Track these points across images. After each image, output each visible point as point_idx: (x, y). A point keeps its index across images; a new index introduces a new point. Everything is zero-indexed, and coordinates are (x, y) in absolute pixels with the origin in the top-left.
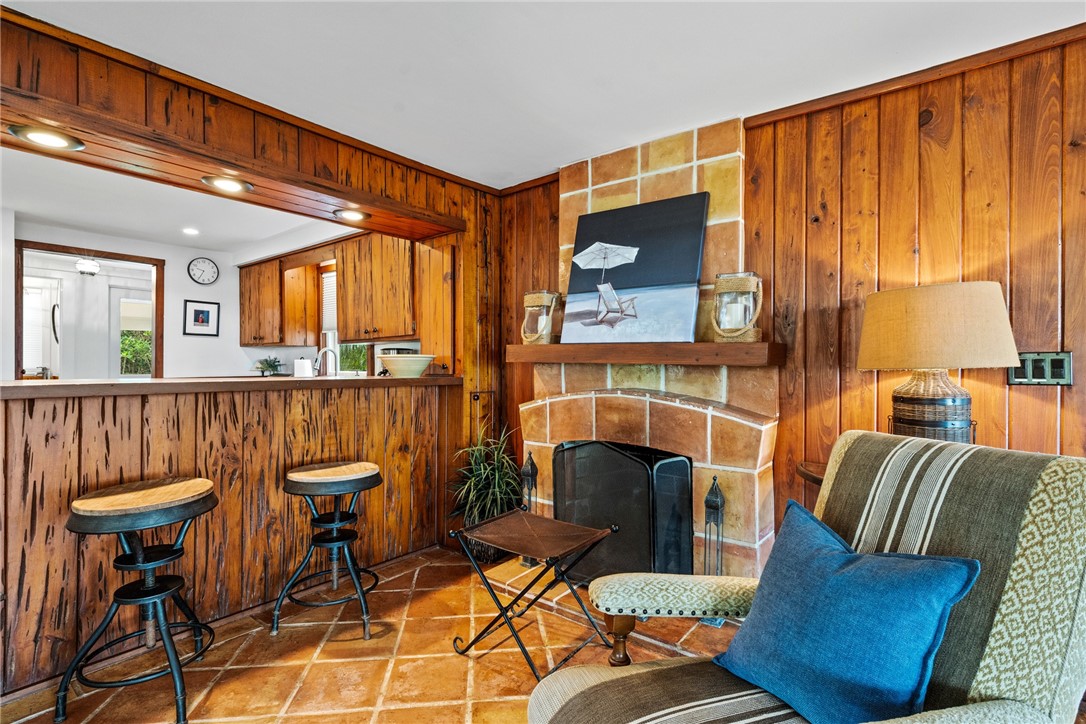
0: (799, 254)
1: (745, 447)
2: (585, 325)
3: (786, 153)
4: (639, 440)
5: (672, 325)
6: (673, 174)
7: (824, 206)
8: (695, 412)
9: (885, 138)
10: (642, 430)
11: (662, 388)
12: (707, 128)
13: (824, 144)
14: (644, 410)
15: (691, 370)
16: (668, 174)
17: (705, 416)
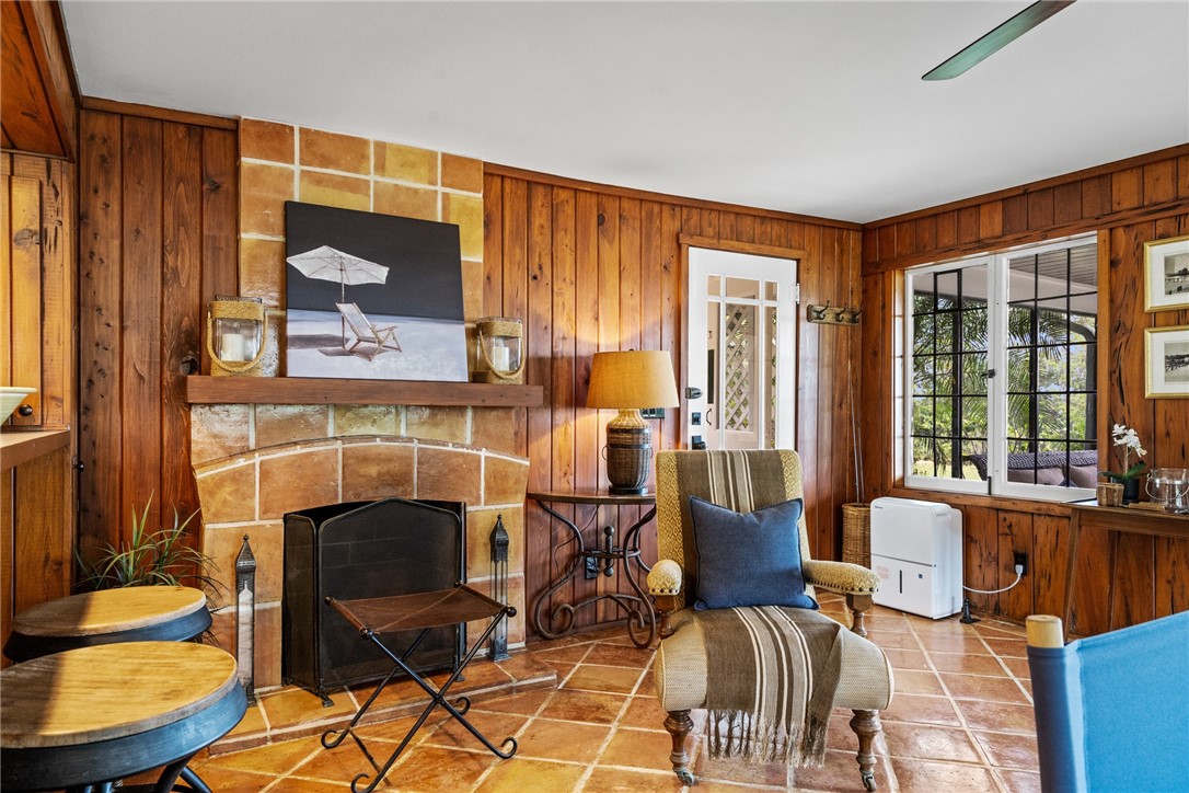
0: (522, 304)
1: (515, 483)
2: (327, 354)
3: (512, 211)
4: (405, 492)
5: (445, 363)
6: (416, 191)
7: (540, 268)
8: (469, 454)
9: (579, 225)
10: (410, 481)
11: (403, 432)
12: (451, 156)
13: (541, 213)
14: (412, 458)
15: (436, 412)
16: (408, 189)
17: (479, 456)
